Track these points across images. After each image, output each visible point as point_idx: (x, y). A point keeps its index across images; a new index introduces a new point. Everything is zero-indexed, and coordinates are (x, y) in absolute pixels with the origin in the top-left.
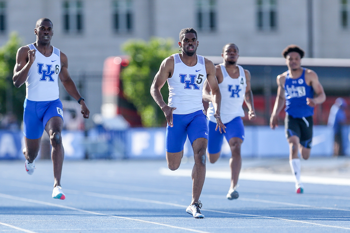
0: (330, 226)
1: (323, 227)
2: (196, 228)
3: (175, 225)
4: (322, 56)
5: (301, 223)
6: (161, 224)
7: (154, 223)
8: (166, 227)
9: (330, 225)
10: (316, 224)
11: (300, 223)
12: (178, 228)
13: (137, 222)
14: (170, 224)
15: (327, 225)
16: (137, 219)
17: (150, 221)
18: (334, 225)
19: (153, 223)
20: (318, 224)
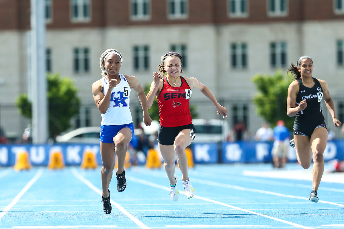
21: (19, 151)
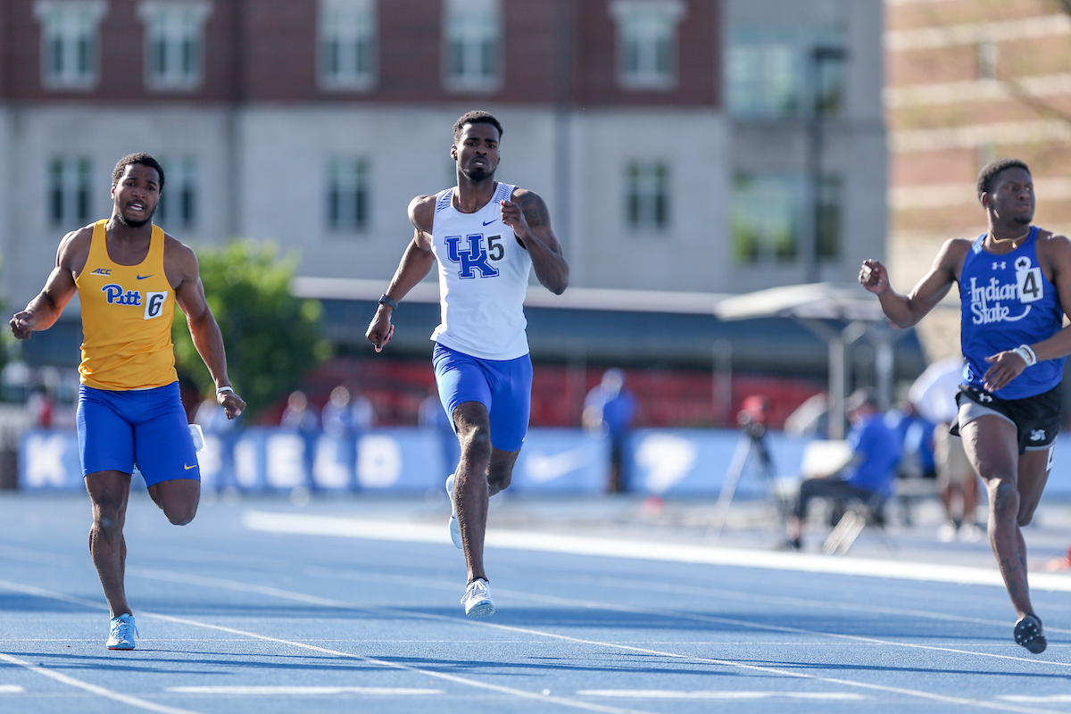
0: (590, 642)
1: (576, 644)
2: (311, 640)
3: (268, 635)
4: (590, 284)
5: (531, 634)
6: (238, 632)
7: (226, 629)
8: (250, 638)
9: (590, 640)
10: (561, 637)
11: (528, 634)
12: (273, 640)
13: (188, 626)
14: (258, 632)
15: (584, 639)
16: (188, 621)
17: (217, 624)
18: (599, 641)
19: (221, 628)
20: (566, 638)
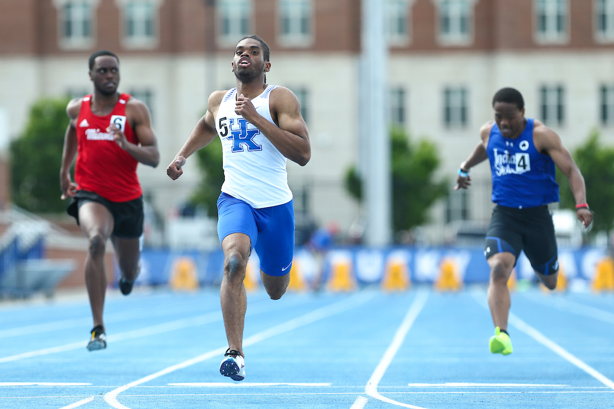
21: (339, 259)
